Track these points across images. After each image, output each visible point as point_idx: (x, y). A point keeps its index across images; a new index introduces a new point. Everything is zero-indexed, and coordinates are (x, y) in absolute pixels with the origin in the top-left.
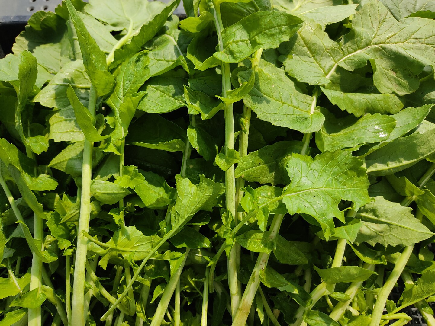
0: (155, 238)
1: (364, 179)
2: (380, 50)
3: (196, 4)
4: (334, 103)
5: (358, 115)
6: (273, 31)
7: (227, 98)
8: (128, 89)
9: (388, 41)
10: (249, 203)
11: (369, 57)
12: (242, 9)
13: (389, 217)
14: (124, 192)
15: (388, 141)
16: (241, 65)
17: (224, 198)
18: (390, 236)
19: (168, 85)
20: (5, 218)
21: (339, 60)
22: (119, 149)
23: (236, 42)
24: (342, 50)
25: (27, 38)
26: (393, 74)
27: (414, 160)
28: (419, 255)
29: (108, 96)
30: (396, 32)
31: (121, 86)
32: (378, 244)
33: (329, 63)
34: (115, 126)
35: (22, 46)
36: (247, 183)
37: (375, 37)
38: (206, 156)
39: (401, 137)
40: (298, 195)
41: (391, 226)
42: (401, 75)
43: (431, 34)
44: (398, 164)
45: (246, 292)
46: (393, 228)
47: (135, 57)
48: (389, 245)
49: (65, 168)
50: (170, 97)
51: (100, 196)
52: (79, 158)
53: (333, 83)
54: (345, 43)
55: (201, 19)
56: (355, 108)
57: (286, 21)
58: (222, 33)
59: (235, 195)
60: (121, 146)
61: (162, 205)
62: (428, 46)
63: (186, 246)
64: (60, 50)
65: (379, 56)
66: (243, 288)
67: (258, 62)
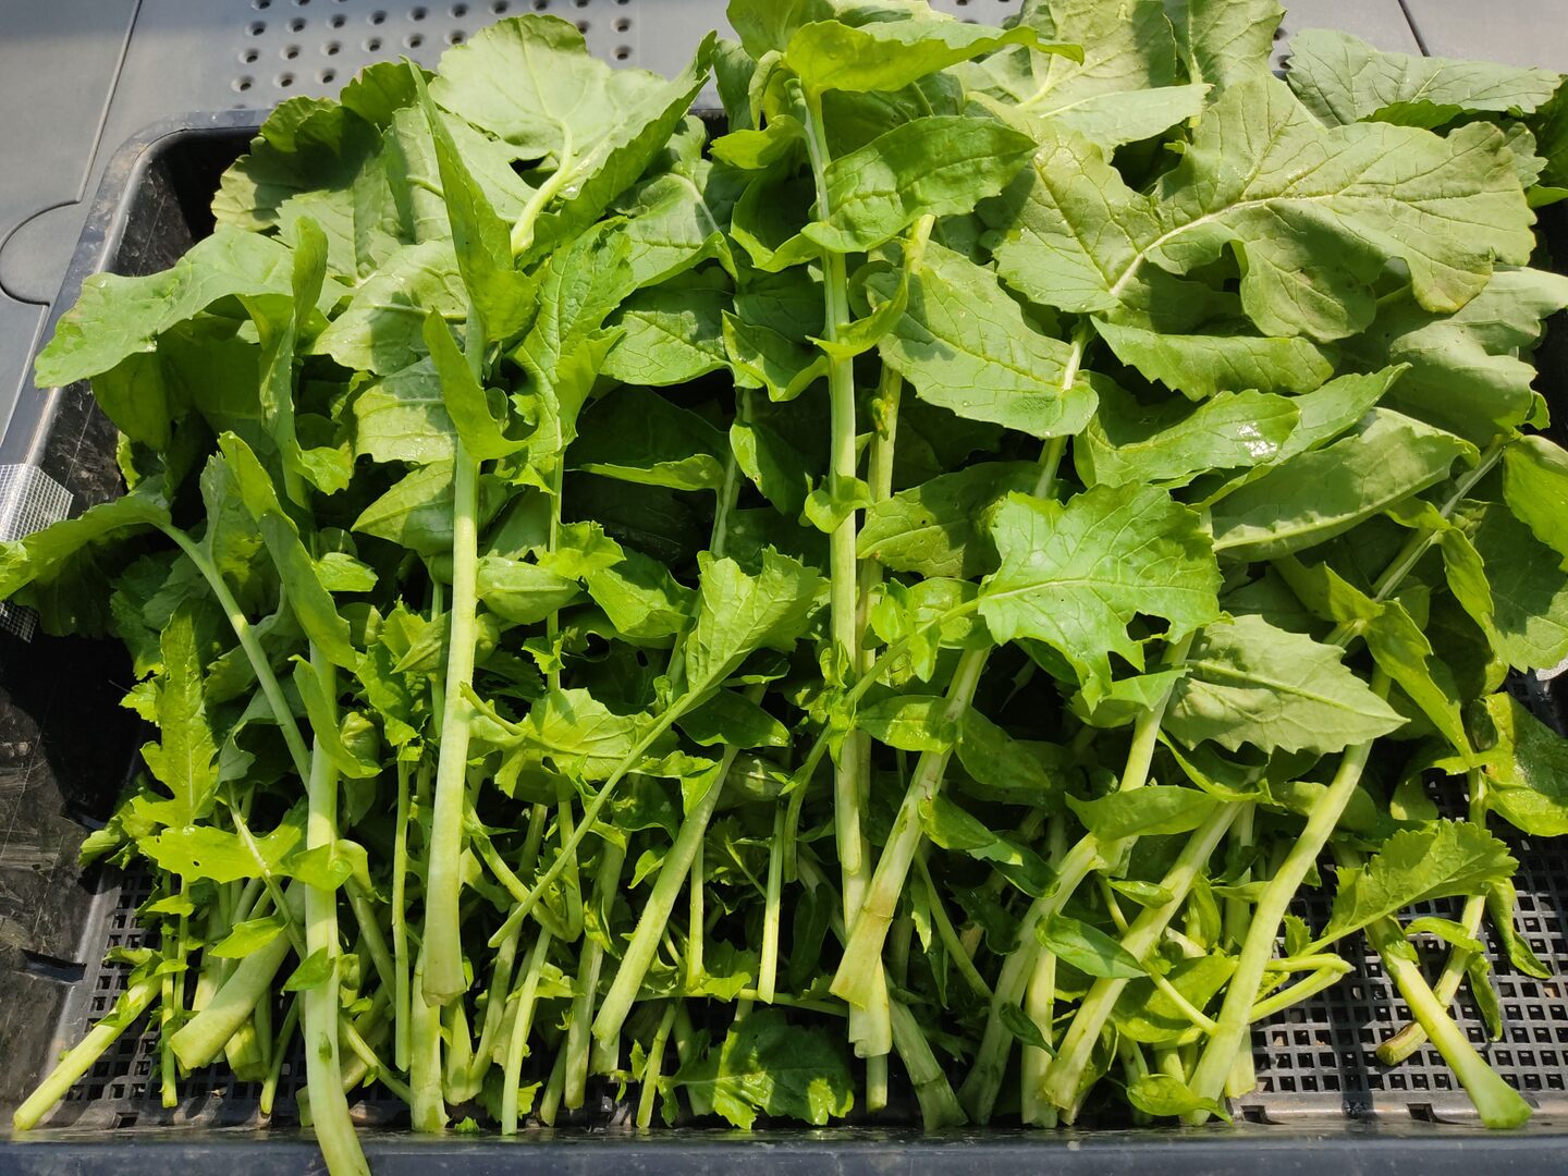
0: (643, 719)
1: (1207, 565)
2: (1268, 216)
3: (757, 90)
4: (1126, 360)
5: (1194, 394)
6: (959, 169)
7: (838, 342)
8: (572, 320)
9: (1290, 190)
10: (893, 622)
11: (1233, 235)
12: (883, 106)
13: (1277, 669)
14: (565, 588)
15: (1278, 461)
16: (877, 256)
17: (826, 616)
18: (1280, 723)
19: (681, 311)
20: (217, 677)
21: (1147, 244)
22: (548, 480)
23: (863, 197)
24: (1157, 215)
25: (253, 176)
26: (1303, 282)
27: (1347, 516)
28: (1393, 805)
29: (516, 342)
30: (1314, 166)
31: (555, 313)
32: (1247, 747)
33: (1123, 254)
34: (537, 421)
35: (239, 198)
36: (887, 574)
37: (1253, 178)
38: (780, 502)
39: (1307, 450)
40: (1020, 597)
41: (1283, 696)
42: (1325, 285)
43: (1412, 172)
44: (1303, 527)
45: (882, 863)
46: (1289, 702)
47: (593, 235)
48: (1278, 749)
49: (399, 533)
50: (686, 342)
51: (503, 598)
52: (438, 506)
53: (1130, 306)
54: (1165, 197)
55: (770, 135)
56: (1187, 374)
57: (993, 143)
58: (825, 174)
59: (857, 607)
60: (554, 472)
61: (661, 632)
62: (1401, 204)
63: (725, 742)
64: (351, 211)
65: (1265, 232)
66: (874, 855)
67: (920, 249)
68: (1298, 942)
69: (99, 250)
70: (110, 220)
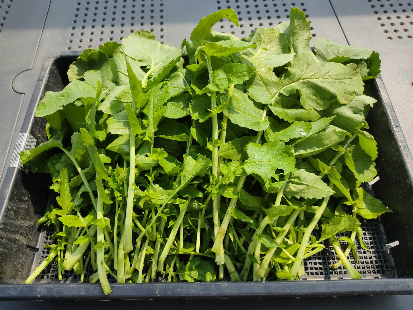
0: (171, 191)
1: (293, 158)
2: (307, 83)
3: (196, 55)
4: (275, 114)
5: (290, 122)
6: (240, 74)
7: (214, 110)
8: (156, 104)
9: (311, 77)
10: (226, 170)
11: (298, 88)
12: (224, 59)
13: (307, 181)
14: (155, 162)
15: (308, 136)
16: (223, 92)
17: (211, 169)
18: (308, 192)
19: (180, 102)
21: (280, 89)
22: (151, 139)
23: (220, 79)
24: (283, 83)
25: (77, 66)
26: (314, 97)
27: (322, 148)
29: (143, 108)
30: (317, 72)
31: (152, 102)
32: (301, 197)
33: (276, 91)
34: (148, 126)
35: (74, 71)
36: (224, 160)
37: (303, 75)
38: (201, 144)
39: (313, 134)
40: (253, 165)
41: (309, 187)
42: (319, 98)
43: (338, 74)
44: (313, 151)
45: (223, 222)
46: (310, 188)
47: (160, 85)
48: (308, 199)
49: (117, 150)
50: (181, 109)
51: (141, 164)
52: (126, 144)
53: (277, 102)
54: (284, 79)
55: (200, 65)
56: (289, 117)
57: (247, 69)
58: (211, 74)
59: (218, 167)
60: (152, 137)
61: (175, 172)
62: (336, 80)
63: (189, 196)
64: (101, 75)
65: (306, 86)
66: (221, 221)
67: (232, 91)
68: (313, 241)
69: (42, 83)
70: (44, 76)
